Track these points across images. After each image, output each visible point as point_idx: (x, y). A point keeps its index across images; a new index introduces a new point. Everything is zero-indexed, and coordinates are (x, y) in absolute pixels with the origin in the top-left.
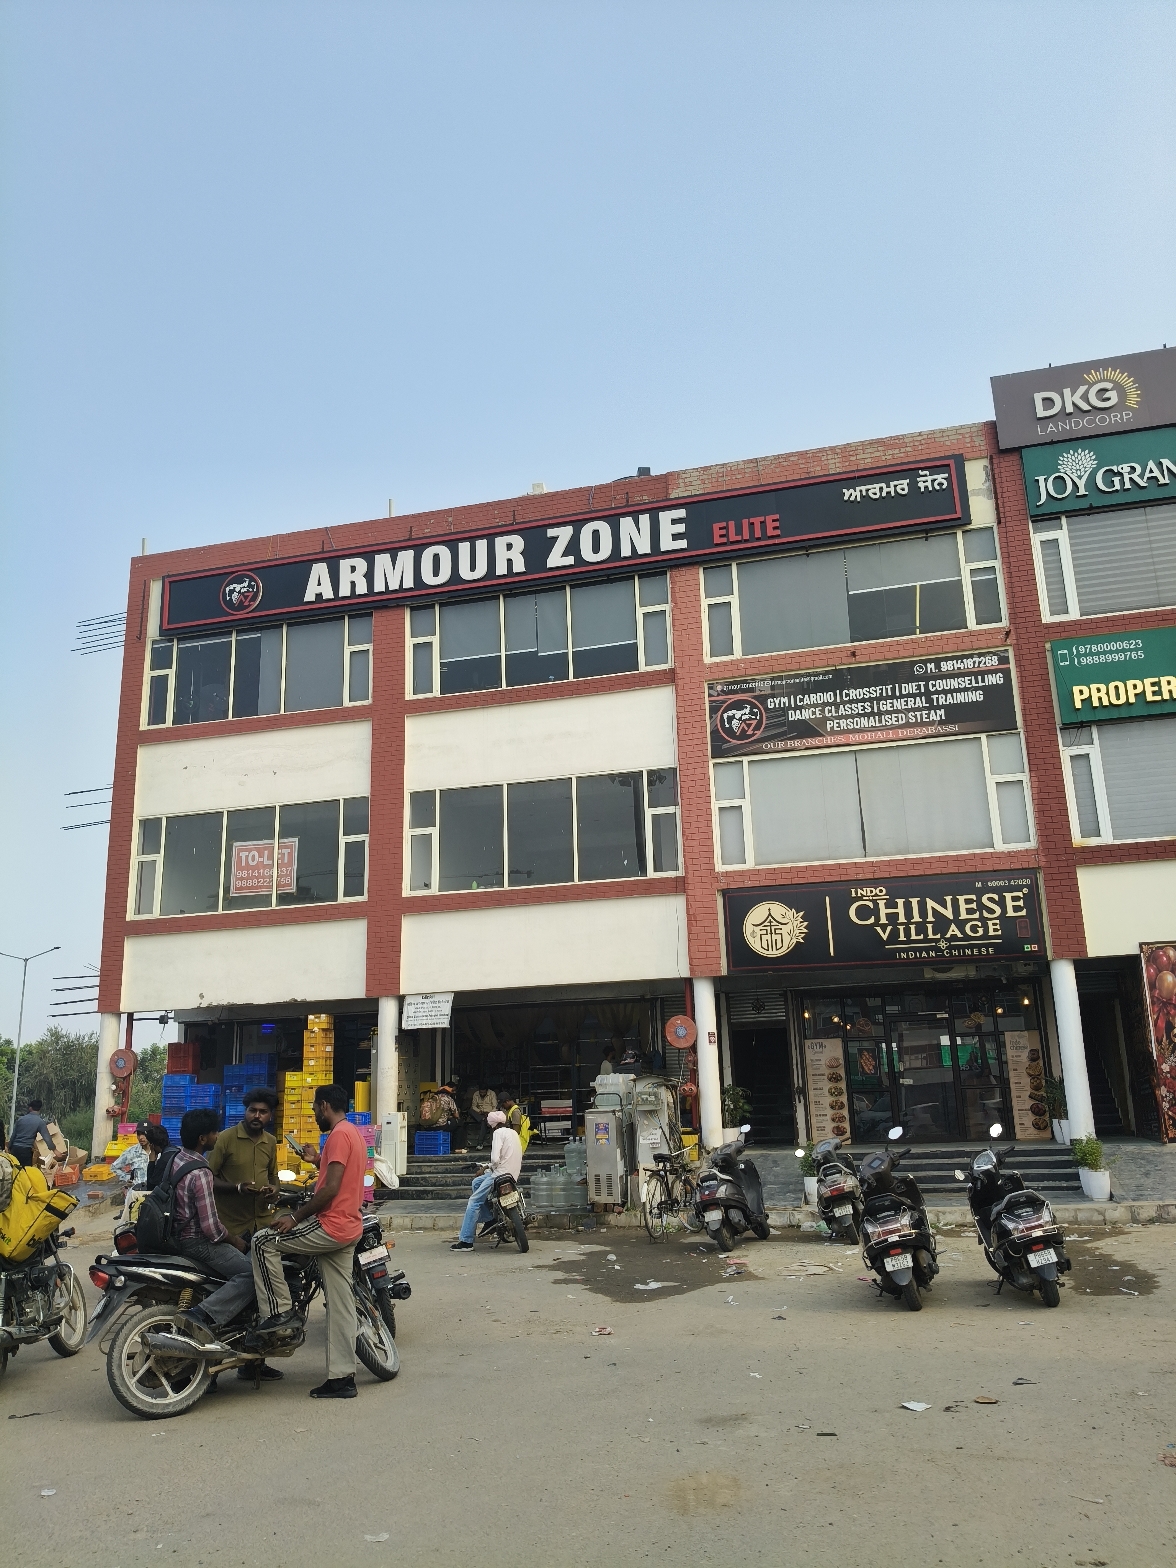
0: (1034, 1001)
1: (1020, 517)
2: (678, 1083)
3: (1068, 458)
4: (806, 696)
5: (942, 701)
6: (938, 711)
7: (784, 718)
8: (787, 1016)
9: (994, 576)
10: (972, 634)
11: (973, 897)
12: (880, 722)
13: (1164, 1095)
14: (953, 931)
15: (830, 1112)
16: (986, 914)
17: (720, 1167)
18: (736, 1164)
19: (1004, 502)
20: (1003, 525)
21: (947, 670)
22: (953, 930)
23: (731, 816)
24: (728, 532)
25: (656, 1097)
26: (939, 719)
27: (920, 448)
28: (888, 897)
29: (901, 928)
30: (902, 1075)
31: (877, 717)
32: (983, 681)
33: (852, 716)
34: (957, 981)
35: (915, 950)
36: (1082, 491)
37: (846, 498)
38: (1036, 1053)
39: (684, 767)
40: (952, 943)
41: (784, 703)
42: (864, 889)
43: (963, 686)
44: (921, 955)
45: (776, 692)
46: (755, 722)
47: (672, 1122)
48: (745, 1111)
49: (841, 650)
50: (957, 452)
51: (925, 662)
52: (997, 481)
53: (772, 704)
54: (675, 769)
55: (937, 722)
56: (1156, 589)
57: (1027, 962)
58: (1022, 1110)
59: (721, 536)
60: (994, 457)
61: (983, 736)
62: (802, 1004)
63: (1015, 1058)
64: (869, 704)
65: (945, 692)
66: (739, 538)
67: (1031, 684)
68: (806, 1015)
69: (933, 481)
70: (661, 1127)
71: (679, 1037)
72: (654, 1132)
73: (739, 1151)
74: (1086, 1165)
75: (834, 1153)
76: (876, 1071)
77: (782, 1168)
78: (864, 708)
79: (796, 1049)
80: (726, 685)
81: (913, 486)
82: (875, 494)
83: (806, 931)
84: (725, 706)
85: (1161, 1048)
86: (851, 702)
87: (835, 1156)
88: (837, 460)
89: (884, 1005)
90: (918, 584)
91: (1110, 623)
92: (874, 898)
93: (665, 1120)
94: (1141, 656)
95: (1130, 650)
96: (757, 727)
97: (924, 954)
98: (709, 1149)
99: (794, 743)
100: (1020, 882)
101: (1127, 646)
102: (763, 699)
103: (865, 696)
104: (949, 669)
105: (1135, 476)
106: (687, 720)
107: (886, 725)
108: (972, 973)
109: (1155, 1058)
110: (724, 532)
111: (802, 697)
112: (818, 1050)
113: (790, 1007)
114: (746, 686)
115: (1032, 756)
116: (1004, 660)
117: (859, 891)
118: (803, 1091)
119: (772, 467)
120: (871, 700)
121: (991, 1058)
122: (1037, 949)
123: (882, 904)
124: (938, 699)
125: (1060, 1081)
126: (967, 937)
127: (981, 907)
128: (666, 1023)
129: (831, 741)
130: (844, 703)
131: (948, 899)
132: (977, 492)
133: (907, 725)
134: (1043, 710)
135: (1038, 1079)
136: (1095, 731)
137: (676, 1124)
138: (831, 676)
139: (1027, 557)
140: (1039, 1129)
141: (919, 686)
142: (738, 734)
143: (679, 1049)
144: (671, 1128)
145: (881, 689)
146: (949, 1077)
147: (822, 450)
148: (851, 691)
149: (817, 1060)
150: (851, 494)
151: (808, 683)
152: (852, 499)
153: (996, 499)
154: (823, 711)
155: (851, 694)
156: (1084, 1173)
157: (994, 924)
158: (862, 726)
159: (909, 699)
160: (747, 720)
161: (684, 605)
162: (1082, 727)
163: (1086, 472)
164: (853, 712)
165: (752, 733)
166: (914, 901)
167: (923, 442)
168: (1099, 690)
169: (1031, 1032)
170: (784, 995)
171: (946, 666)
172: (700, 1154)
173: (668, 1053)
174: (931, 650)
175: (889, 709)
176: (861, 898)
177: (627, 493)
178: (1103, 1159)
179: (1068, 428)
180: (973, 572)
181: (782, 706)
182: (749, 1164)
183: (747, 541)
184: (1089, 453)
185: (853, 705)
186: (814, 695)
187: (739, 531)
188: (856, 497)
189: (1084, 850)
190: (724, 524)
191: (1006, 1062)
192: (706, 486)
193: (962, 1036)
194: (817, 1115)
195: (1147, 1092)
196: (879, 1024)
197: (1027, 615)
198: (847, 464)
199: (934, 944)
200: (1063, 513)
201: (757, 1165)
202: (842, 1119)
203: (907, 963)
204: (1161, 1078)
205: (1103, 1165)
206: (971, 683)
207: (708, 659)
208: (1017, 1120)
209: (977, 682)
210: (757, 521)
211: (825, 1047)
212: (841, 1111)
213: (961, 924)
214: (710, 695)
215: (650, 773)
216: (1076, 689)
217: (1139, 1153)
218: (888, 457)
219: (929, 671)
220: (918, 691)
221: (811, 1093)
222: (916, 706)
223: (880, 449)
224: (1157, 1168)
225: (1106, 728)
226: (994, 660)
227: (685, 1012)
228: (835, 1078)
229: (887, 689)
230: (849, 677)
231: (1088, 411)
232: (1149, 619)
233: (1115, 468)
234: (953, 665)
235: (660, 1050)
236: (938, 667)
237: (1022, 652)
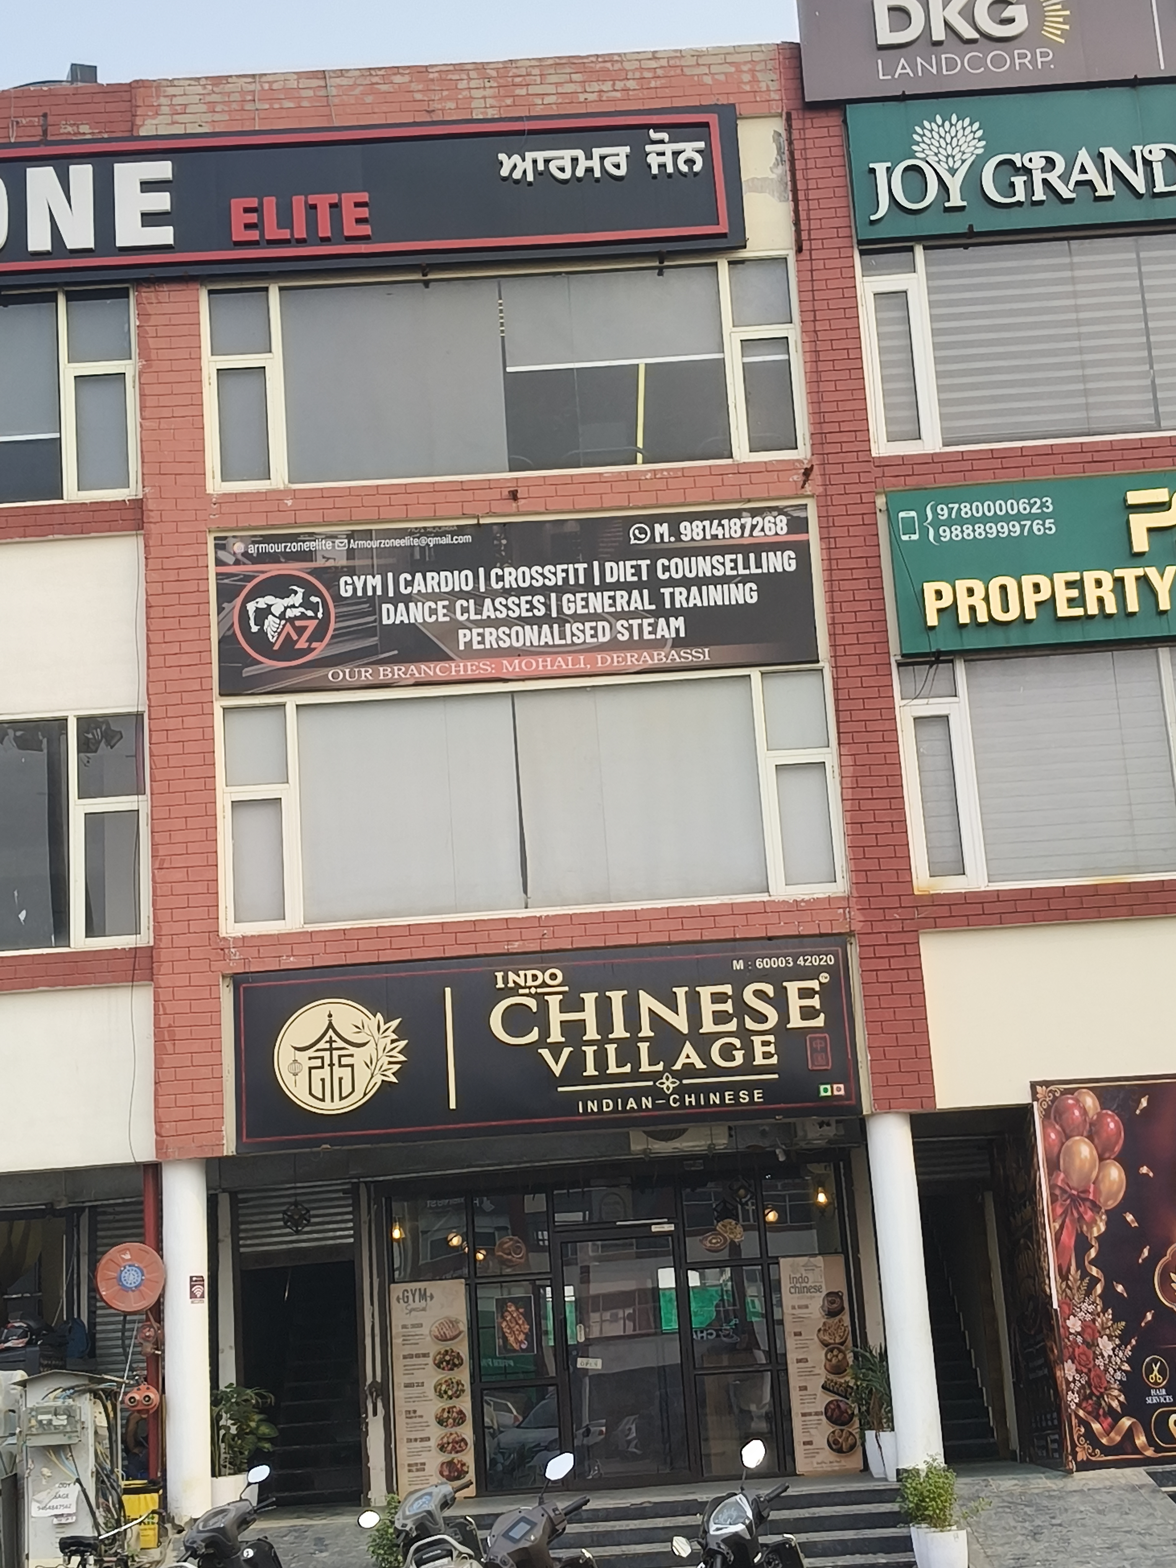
0: (837, 1197)
1: (839, 242)
2: (119, 1385)
3: (931, 131)
4: (419, 576)
5: (680, 600)
6: (672, 619)
7: (372, 618)
8: (357, 1236)
9: (785, 357)
10: (741, 470)
11: (728, 989)
12: (562, 636)
13: (1071, 1379)
14: (688, 1057)
15: (436, 1433)
16: (750, 1024)
17: (202, 1556)
18: (237, 1549)
19: (809, 210)
20: (805, 255)
21: (692, 539)
22: (689, 1055)
23: (257, 819)
24: (261, 218)
25: (69, 1416)
26: (673, 635)
27: (653, 84)
28: (566, 989)
29: (590, 1051)
30: (583, 1350)
31: (556, 626)
32: (759, 565)
33: (508, 622)
34: (693, 1157)
35: (613, 1095)
36: (956, 200)
37: (504, 172)
38: (838, 1300)
39: (159, 712)
40: (685, 1082)
41: (374, 588)
42: (522, 973)
43: (720, 574)
44: (625, 1104)
45: (357, 562)
46: (312, 625)
47: (103, 1469)
48: (261, 1439)
49: (489, 485)
50: (723, 101)
51: (652, 520)
52: (799, 165)
53: (350, 588)
54: (139, 716)
55: (670, 643)
56: (1082, 400)
57: (826, 1119)
58: (810, 1414)
59: (248, 226)
60: (794, 115)
61: (755, 673)
62: (389, 1211)
63: (797, 1312)
64: (542, 600)
65: (686, 583)
66: (285, 234)
67: (848, 574)
68: (397, 1234)
69: (676, 154)
70: (78, 1481)
71: (126, 1289)
72: (63, 1491)
73: (244, 1522)
74: (924, 1519)
75: (440, 1516)
76: (531, 1344)
77: (333, 1554)
78: (532, 608)
79: (372, 1304)
80: (254, 543)
81: (638, 159)
82: (562, 170)
83: (402, 1058)
84: (250, 586)
85: (1068, 1286)
86: (507, 592)
87: (442, 1521)
88: (488, 92)
89: (552, 1209)
90: (642, 362)
91: (997, 463)
92: (540, 990)
93: (87, 1465)
94: (1050, 529)
95: (1032, 517)
96: (318, 635)
97: (632, 1104)
98: (182, 1521)
99: (393, 672)
100: (815, 961)
101: (1025, 509)
102: (331, 576)
103: (534, 582)
104: (696, 538)
105: (1053, 177)
106: (169, 612)
107: (573, 644)
108: (722, 1142)
109: (1055, 1306)
110: (253, 218)
111: (409, 578)
112: (417, 1304)
113: (364, 1217)
114: (294, 547)
115: (845, 716)
116: (798, 525)
117: (512, 976)
118: (383, 1390)
119: (357, 91)
120: (545, 591)
121: (756, 1314)
122: (842, 1092)
123: (554, 1002)
124: (672, 595)
125: (880, 1354)
126: (713, 1070)
127: (742, 1009)
128: (99, 1260)
129: (465, 670)
130: (493, 594)
131: (681, 992)
132: (760, 186)
133: (614, 645)
134: (867, 627)
135: (840, 1351)
136: (960, 668)
137: (112, 1471)
138: (468, 538)
139: (848, 324)
140: (840, 1451)
141: (638, 568)
142: (276, 647)
143: (126, 1314)
144: (100, 1481)
145: (566, 571)
146: (672, 1355)
147: (459, 68)
148: (507, 570)
149: (413, 1326)
150: (515, 166)
151: (422, 549)
152: (517, 175)
153: (796, 200)
154: (451, 609)
155: (507, 577)
156: (919, 1534)
157: (765, 1044)
158: (528, 644)
159: (618, 593)
160: (296, 618)
161: (166, 365)
162: (938, 661)
163: (963, 161)
164: (510, 613)
165: (306, 645)
166: (617, 997)
167: (660, 72)
168: (971, 592)
169: (830, 1258)
170: (353, 1192)
171: (691, 531)
172: (162, 1533)
173: (101, 1324)
174: (664, 498)
175: (580, 611)
176: (515, 991)
177: (45, 115)
178: (956, 1506)
179: (934, 71)
180: (745, 343)
181: (370, 593)
182: (264, 1548)
183: (301, 242)
184: (971, 124)
185: (511, 599)
186: (435, 574)
187: (285, 219)
188: (525, 172)
189: (936, 900)
190: (254, 202)
191: (781, 1322)
192: (217, 117)
193: (699, 1267)
194: (409, 1440)
195: (1040, 1373)
196: (542, 1249)
197: (844, 437)
198: (509, 101)
199: (651, 1083)
200: (918, 239)
201: (281, 1549)
202: (458, 1444)
203: (600, 1122)
204: (1066, 1347)
205: (955, 1518)
206: (735, 568)
207: (215, 485)
208: (798, 1436)
209: (746, 566)
210: (322, 201)
211: (432, 1297)
212: (458, 1429)
213: (703, 1044)
214: (219, 562)
215: (86, 723)
216: (929, 589)
217: (1022, 1494)
218: (592, 97)
219: (658, 540)
220: (635, 579)
221: (400, 1395)
222: (632, 608)
223: (575, 77)
224: (1054, 1521)
225: (981, 667)
226: (779, 525)
227: (142, 1235)
228: (448, 1362)
229: (576, 571)
230: (504, 542)
231: (973, 41)
232: (1068, 458)
233: (1016, 158)
234: (704, 529)
235: (85, 1319)
236: (675, 532)
237: (832, 511)
